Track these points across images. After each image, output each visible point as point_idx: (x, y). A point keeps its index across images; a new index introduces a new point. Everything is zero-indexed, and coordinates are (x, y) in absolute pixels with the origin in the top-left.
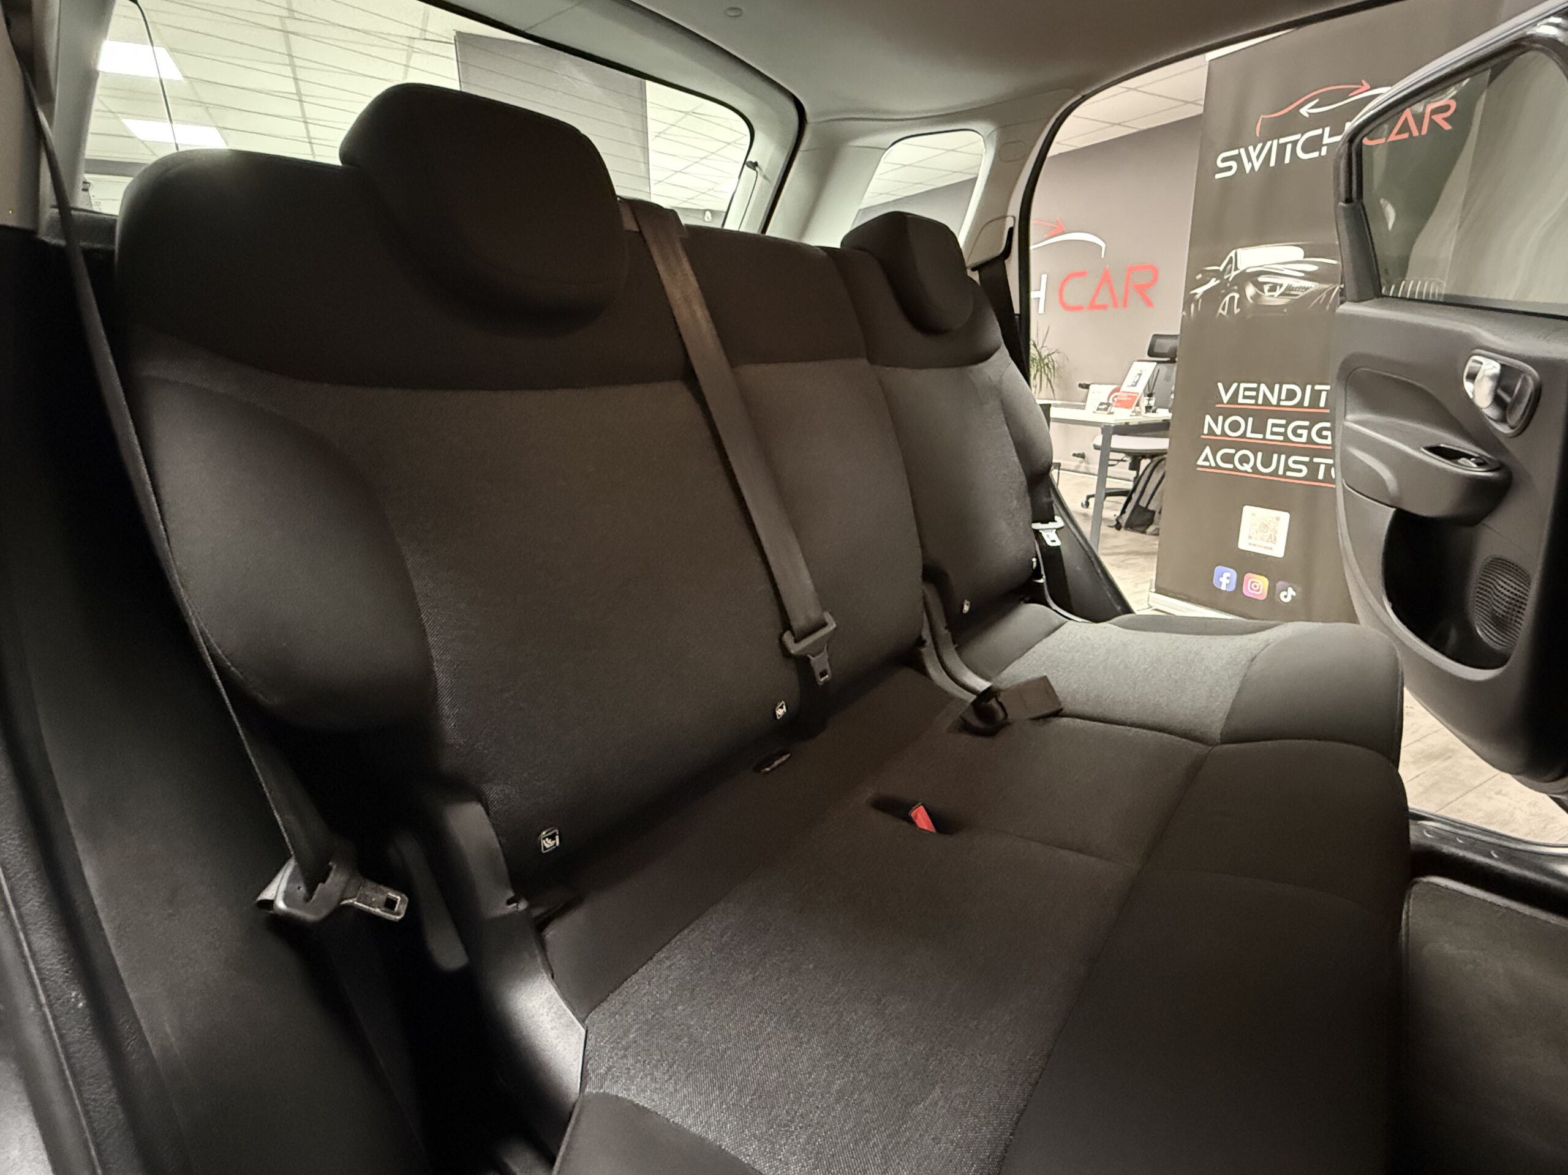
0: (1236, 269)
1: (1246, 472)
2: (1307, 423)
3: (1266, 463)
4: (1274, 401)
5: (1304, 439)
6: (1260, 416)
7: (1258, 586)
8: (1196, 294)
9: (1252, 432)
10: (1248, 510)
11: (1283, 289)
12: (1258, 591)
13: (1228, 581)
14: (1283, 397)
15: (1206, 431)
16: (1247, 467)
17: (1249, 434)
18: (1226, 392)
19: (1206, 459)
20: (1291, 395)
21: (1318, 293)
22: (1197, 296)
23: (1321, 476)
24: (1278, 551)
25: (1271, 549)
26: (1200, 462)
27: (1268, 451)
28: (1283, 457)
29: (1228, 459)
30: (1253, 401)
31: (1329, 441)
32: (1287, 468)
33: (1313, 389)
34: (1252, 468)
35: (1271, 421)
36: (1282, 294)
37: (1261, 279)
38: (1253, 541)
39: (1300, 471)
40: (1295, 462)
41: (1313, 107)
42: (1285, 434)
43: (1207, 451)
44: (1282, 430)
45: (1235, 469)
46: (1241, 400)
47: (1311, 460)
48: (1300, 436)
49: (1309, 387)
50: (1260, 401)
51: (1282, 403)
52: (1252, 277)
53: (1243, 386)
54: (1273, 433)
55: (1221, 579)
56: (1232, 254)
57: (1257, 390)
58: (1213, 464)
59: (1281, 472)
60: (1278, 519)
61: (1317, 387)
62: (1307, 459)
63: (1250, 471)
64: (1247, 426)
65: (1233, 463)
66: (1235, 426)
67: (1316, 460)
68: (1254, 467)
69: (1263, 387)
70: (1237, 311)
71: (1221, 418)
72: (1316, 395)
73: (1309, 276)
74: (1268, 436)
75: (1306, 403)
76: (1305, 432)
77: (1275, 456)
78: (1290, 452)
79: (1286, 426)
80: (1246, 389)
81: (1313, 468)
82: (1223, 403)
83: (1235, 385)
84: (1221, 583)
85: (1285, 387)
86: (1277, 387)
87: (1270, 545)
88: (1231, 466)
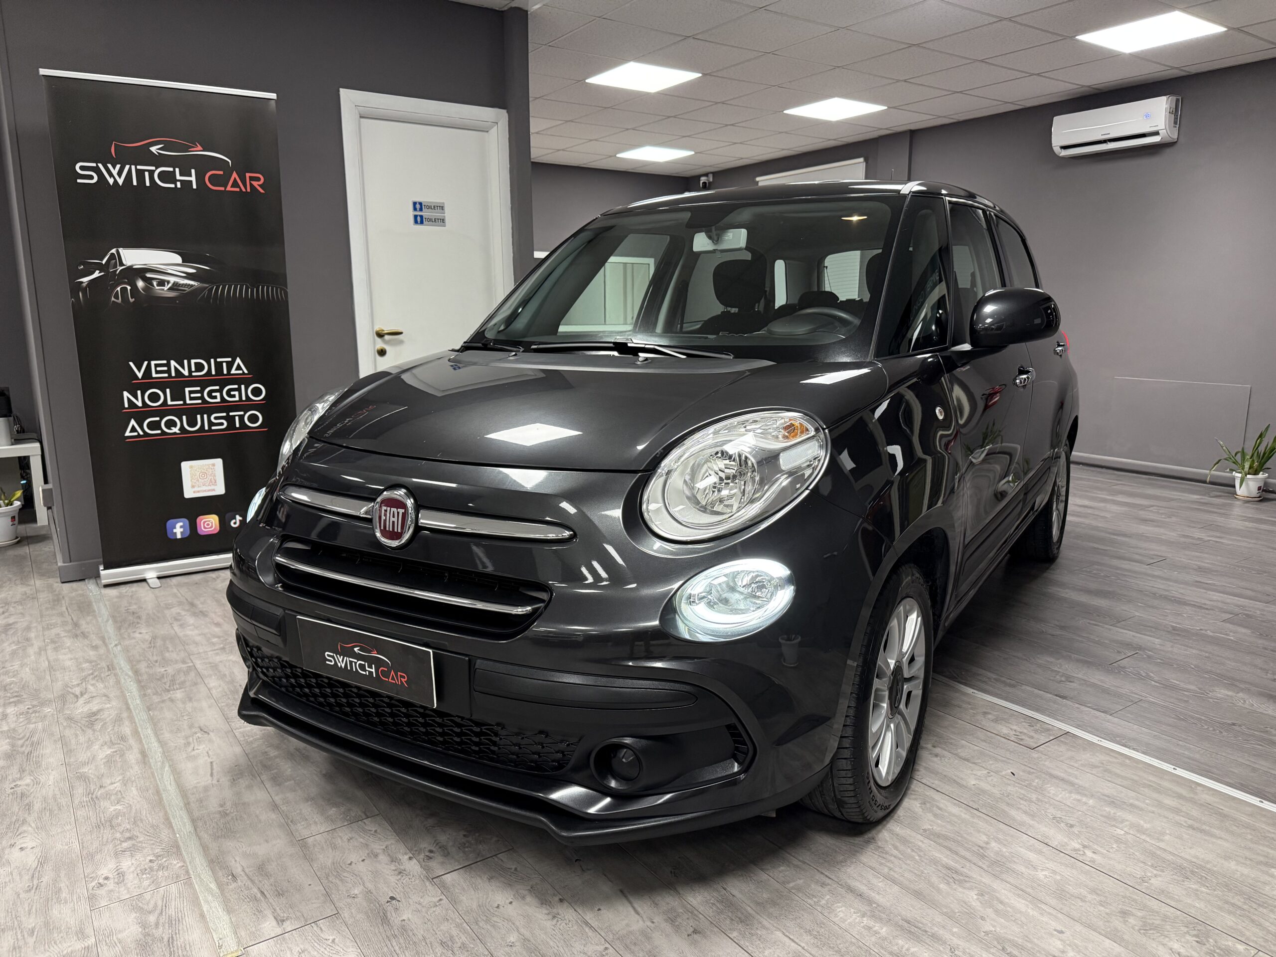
0: (121, 264)
1: (175, 433)
2: (217, 388)
3: (193, 423)
4: (186, 373)
5: (218, 400)
6: (177, 386)
7: (210, 523)
8: (82, 282)
9: (172, 400)
10: (185, 465)
11: (170, 285)
12: (212, 527)
13: (182, 530)
14: (193, 369)
15: (126, 405)
16: (176, 430)
17: (169, 402)
18: (139, 370)
19: (133, 429)
20: (199, 367)
21: (200, 290)
22: (84, 285)
23: (238, 425)
24: (219, 489)
25: (214, 490)
26: (128, 434)
27: (191, 413)
28: (205, 416)
29: (154, 426)
30: (166, 375)
31: (237, 398)
32: (211, 424)
33: (216, 362)
34: (179, 430)
35: (187, 390)
36: (169, 289)
37: (148, 275)
38: (196, 489)
39: (222, 424)
40: (216, 418)
41: (159, 149)
42: (202, 398)
43: (133, 422)
44: (199, 395)
45: (163, 433)
46: (154, 375)
47: (228, 414)
48: (215, 397)
49: (212, 360)
50: (173, 374)
51: (194, 374)
52: (141, 272)
53: (153, 363)
54: (191, 399)
55: (175, 531)
56: (114, 251)
57: (168, 365)
58: (141, 433)
59: (206, 428)
60: (214, 465)
61: (219, 360)
62: (224, 414)
63: (178, 432)
64: (166, 397)
65: (160, 428)
66: (154, 397)
67: (231, 414)
68: (182, 428)
69: (173, 363)
70: (132, 300)
71: (139, 392)
72: (219, 366)
73: (189, 276)
74: (188, 402)
75: (213, 373)
76: (218, 394)
77: (199, 417)
78: (210, 410)
79: (202, 392)
80: (156, 366)
81: (231, 420)
82: (138, 379)
83: (146, 363)
84: (176, 533)
85: (193, 361)
86: (186, 362)
87: (212, 487)
88: (159, 432)
